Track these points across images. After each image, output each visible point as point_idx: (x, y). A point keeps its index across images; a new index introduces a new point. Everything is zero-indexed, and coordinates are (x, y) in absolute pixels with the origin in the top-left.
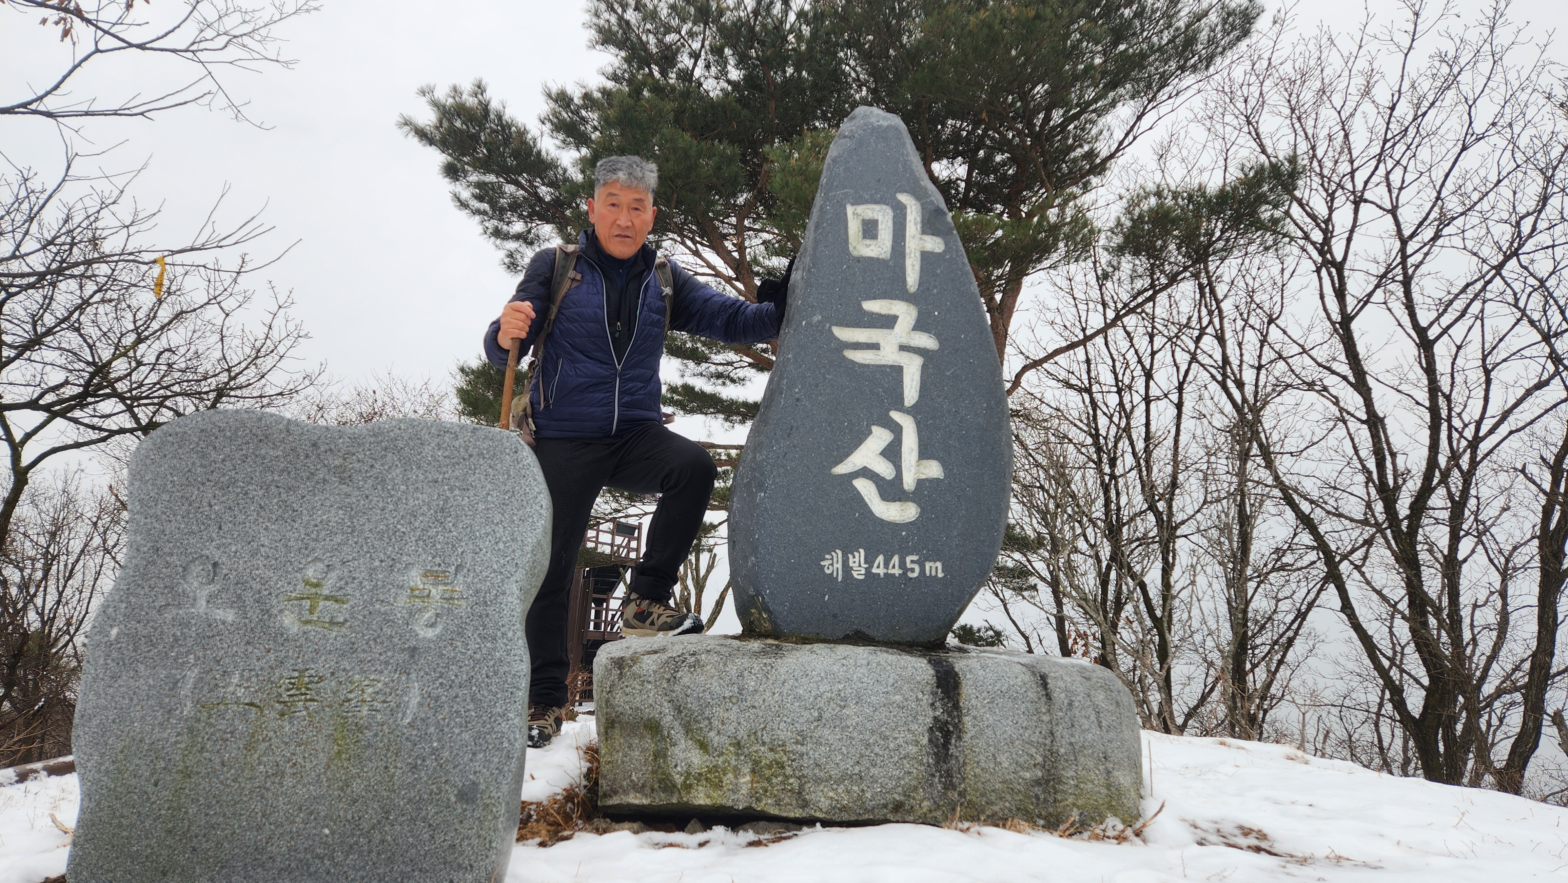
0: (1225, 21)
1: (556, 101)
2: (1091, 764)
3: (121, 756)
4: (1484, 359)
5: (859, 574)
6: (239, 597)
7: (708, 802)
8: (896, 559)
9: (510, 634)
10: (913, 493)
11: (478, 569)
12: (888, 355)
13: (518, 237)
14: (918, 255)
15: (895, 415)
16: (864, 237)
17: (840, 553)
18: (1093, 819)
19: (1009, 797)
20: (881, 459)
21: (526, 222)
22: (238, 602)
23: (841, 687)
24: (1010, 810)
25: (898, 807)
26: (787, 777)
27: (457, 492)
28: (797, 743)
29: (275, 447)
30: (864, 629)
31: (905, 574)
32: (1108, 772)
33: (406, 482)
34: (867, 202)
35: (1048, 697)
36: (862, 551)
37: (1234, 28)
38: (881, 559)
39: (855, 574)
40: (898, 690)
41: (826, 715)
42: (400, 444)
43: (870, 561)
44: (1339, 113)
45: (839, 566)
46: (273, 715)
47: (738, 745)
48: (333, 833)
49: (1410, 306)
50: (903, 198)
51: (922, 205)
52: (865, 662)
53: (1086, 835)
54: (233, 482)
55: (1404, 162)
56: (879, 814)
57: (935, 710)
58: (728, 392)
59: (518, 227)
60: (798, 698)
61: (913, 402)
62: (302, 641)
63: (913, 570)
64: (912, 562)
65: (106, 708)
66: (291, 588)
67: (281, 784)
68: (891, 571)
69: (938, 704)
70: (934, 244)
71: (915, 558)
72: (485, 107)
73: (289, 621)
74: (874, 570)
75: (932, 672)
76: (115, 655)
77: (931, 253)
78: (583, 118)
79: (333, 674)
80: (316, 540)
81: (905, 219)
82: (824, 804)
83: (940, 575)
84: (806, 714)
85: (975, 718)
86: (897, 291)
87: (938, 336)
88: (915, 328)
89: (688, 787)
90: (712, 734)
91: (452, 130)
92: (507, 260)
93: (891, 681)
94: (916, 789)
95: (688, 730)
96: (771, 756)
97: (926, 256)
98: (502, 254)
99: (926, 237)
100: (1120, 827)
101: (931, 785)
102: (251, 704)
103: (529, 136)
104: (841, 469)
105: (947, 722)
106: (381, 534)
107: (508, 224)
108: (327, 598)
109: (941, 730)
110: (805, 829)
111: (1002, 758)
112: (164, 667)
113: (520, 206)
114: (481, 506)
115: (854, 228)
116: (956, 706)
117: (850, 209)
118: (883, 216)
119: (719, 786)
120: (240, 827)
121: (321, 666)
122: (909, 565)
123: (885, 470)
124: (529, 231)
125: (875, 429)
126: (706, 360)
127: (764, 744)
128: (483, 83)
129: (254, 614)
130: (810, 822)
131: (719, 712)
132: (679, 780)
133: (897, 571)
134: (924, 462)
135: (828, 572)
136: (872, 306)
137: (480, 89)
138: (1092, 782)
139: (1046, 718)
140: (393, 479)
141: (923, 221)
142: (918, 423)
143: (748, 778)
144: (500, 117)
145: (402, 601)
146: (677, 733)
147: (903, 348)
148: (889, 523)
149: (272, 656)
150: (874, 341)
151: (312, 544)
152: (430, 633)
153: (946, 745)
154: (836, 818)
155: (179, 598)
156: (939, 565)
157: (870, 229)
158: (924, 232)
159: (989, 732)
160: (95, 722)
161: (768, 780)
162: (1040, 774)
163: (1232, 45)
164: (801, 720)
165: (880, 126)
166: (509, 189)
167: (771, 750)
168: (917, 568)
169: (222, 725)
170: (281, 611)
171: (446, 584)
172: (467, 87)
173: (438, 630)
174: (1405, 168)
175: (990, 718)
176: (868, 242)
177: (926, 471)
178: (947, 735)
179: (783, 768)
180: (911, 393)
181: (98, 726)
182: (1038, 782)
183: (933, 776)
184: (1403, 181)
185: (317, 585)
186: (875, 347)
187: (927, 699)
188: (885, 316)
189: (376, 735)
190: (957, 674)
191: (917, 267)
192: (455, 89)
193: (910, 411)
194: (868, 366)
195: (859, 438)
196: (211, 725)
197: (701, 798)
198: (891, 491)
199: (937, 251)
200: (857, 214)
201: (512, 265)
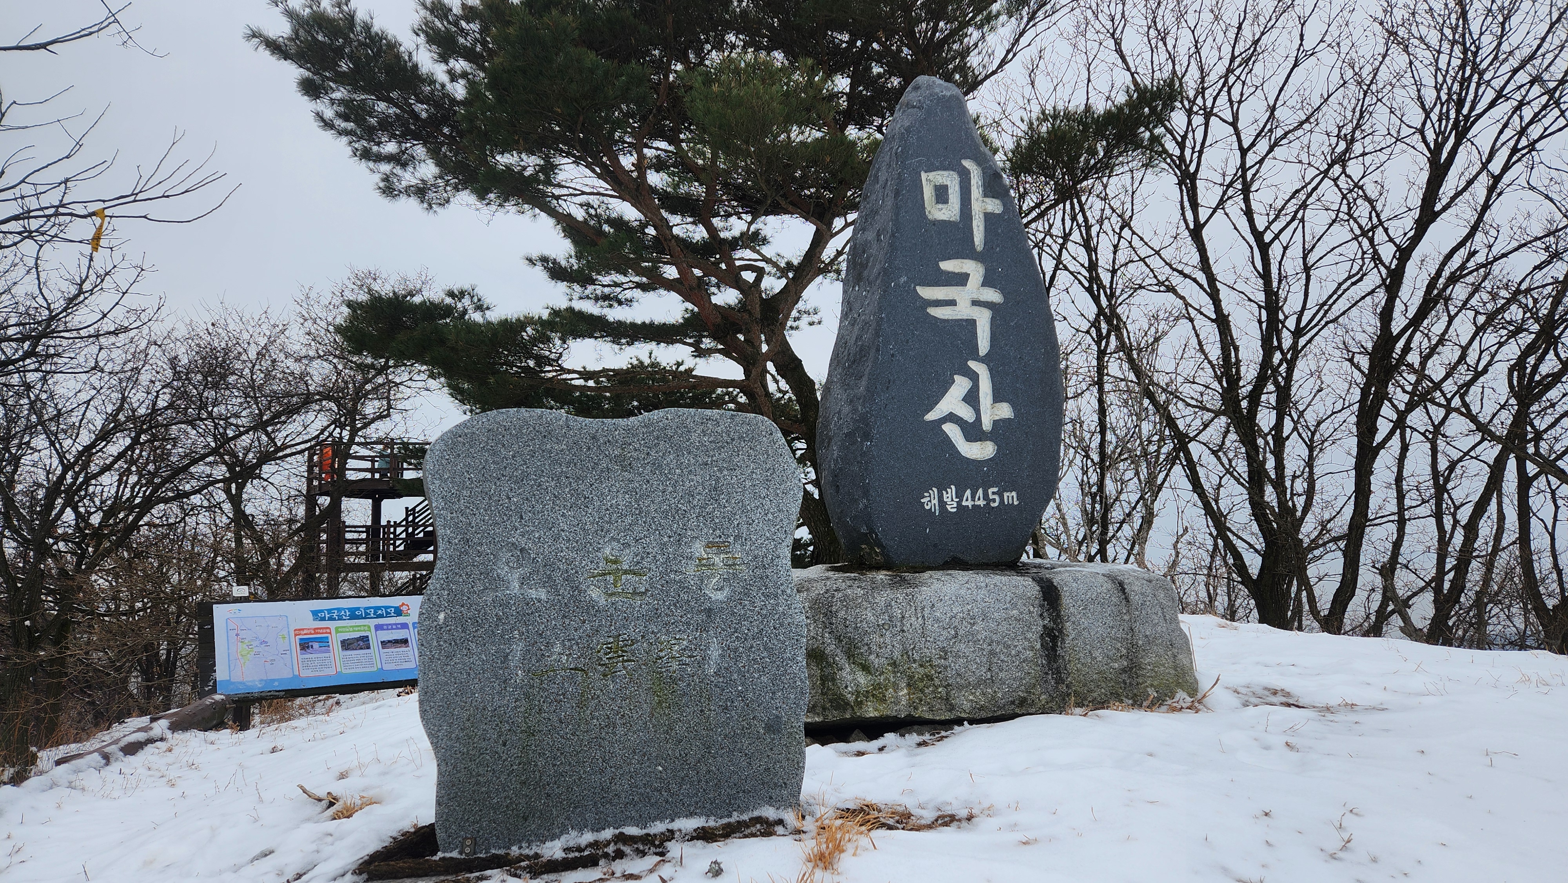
1: (432, 12)
2: (1161, 652)
3: (468, 724)
4: (1305, 258)
5: (952, 507)
6: (549, 577)
7: (877, 714)
8: (980, 491)
9: (789, 591)
10: (991, 432)
11: (754, 538)
12: (963, 311)
13: (391, 158)
14: (982, 216)
15: (972, 364)
16: (937, 202)
17: (935, 490)
18: (1166, 695)
19: (1103, 685)
20: (964, 405)
21: (400, 143)
22: (549, 582)
23: (969, 607)
24: (1106, 695)
25: (1023, 702)
26: (937, 687)
27: (725, 472)
28: (940, 658)
29: (559, 442)
30: (960, 556)
31: (988, 504)
32: (1175, 656)
33: (679, 466)
34: (938, 169)
35: (1127, 599)
36: (953, 487)
38: (968, 492)
39: (948, 507)
40: (1014, 606)
41: (961, 632)
42: (670, 433)
43: (960, 495)
44: (1193, 32)
45: (936, 501)
46: (597, 676)
47: (894, 664)
48: (665, 769)
49: (1249, 213)
50: (967, 164)
51: (983, 170)
52: (983, 585)
53: (1164, 708)
54: (526, 476)
55: (1243, 78)
56: (1010, 709)
57: (1043, 619)
58: (615, 314)
59: (391, 147)
60: (937, 620)
61: (986, 351)
62: (612, 610)
63: (994, 500)
64: (993, 493)
65: (446, 684)
66: (593, 566)
67: (614, 734)
68: (977, 503)
69: (1045, 614)
70: (994, 206)
71: (995, 490)
72: (351, 18)
73: (595, 593)
74: (964, 503)
75: (1038, 588)
76: (446, 636)
77: (992, 214)
78: (462, 30)
79: (643, 637)
80: (609, 522)
81: (970, 184)
82: (967, 706)
83: (1016, 503)
84: (945, 633)
85: (1074, 623)
86: (966, 251)
87: (1003, 291)
88: (984, 285)
89: (860, 704)
90: (872, 657)
91: (310, 43)
92: (382, 185)
93: (1008, 599)
94: (1034, 685)
95: (851, 655)
96: (921, 670)
97: (989, 217)
98: (377, 178)
99: (987, 200)
100: (1189, 699)
101: (1046, 681)
102: (576, 669)
103: (402, 49)
104: (931, 416)
105: (1053, 629)
106: (666, 512)
107: (378, 144)
108: (626, 572)
109: (1049, 635)
110: (957, 728)
111: (1096, 654)
112: (493, 643)
113: (391, 125)
114: (748, 484)
115: (928, 193)
116: (1059, 616)
117: (924, 176)
118: (950, 179)
119: (883, 700)
120: (585, 772)
121: (632, 631)
122: (991, 497)
123: (966, 413)
124: (403, 152)
125: (956, 377)
126: (593, 282)
127: (915, 661)
129: (565, 591)
130: (959, 722)
131: (875, 638)
132: (851, 698)
133: (982, 503)
134: (998, 404)
135: (927, 508)
136: (947, 266)
138: (1163, 665)
139: (1126, 617)
140: (668, 465)
141: (983, 185)
142: (990, 371)
143: (905, 691)
144: (367, 27)
145: (691, 570)
146: (841, 659)
147: (975, 303)
148: (973, 460)
149: (587, 626)
150: (950, 297)
151: (607, 526)
152: (720, 596)
153: (1054, 648)
154: (977, 716)
155: (498, 582)
156: (1014, 494)
157: (941, 194)
158: (985, 195)
159: (1085, 634)
160: (439, 697)
161: (922, 691)
162: (1126, 663)
164: (942, 639)
165: (944, 96)
166: (381, 106)
167: (921, 666)
168: (997, 498)
169: (554, 688)
170: (588, 587)
171: (727, 553)
173: (726, 591)
174: (1244, 83)
175: (1085, 622)
176: (940, 206)
177: (1000, 413)
178: (1054, 639)
179: (932, 680)
180: (984, 345)
181: (442, 700)
182: (1124, 670)
183: (1047, 674)
184: (1242, 95)
185: (615, 562)
186: (952, 303)
187: (1036, 611)
188: (958, 274)
189: (689, 685)
190: (1056, 588)
191: (982, 228)
193: (984, 360)
194: (947, 321)
195: (945, 386)
196: (545, 690)
197: (871, 711)
198: (973, 432)
199: (997, 212)
200: (929, 180)
201: (389, 189)
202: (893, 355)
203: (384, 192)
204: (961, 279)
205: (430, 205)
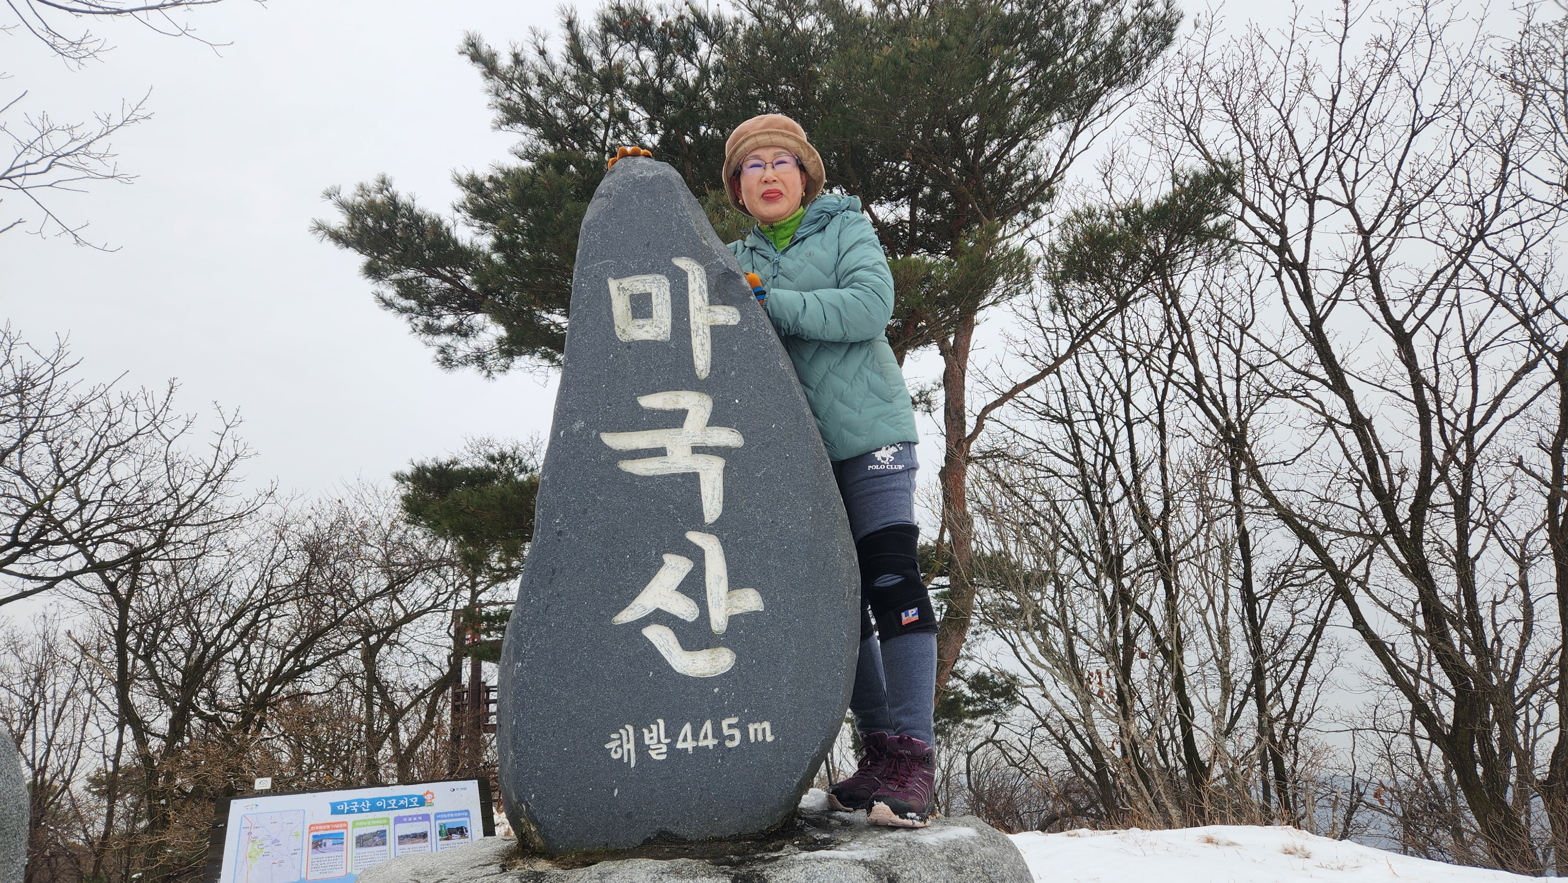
0: (1145, 31)
1: (467, 187)
4: (1466, 346)
5: (658, 754)
8: (708, 726)
10: (725, 635)
12: (679, 461)
13: (450, 330)
14: (708, 331)
15: (694, 537)
16: (634, 317)
17: (630, 728)
20: (680, 596)
21: (457, 314)
30: (671, 828)
31: (721, 744)
34: (634, 273)
36: (661, 722)
37: (1154, 37)
38: (687, 728)
39: (653, 754)
43: (672, 733)
44: (1280, 111)
45: (631, 746)
49: (1380, 299)
50: (682, 263)
51: (707, 269)
55: (1355, 154)
59: (449, 320)
61: (716, 516)
63: (732, 738)
64: (730, 726)
68: (702, 743)
70: (728, 316)
71: (734, 720)
72: (393, 202)
74: (680, 745)
77: (725, 327)
81: (686, 289)
83: (770, 738)
86: (683, 379)
87: (742, 430)
88: (711, 423)
91: (365, 228)
92: (440, 357)
97: (717, 332)
99: (719, 309)
103: (443, 226)
104: (626, 616)
107: (438, 318)
113: (447, 299)
115: (620, 306)
117: (613, 284)
118: (658, 288)
122: (726, 732)
123: (685, 609)
124: (461, 323)
125: (668, 558)
128: (388, 177)
133: (711, 742)
134: (737, 592)
135: (615, 756)
136: (651, 401)
137: (384, 184)
141: (709, 289)
142: (724, 544)
144: (410, 210)
147: (697, 450)
148: (696, 679)
150: (658, 445)
156: (767, 725)
157: (641, 306)
158: (712, 303)
163: (1154, 54)
165: (644, 179)
166: (433, 282)
168: (737, 733)
172: (372, 183)
174: (1357, 160)
176: (641, 322)
177: (741, 604)
180: (712, 508)
186: (660, 452)
188: (669, 412)
191: (708, 347)
192: (362, 187)
193: (714, 529)
194: (652, 478)
195: (648, 572)
198: (695, 636)
199: (733, 323)
200: (622, 289)
201: (447, 361)
202: (560, 533)
203: (443, 364)
204: (677, 418)
205: (489, 372)
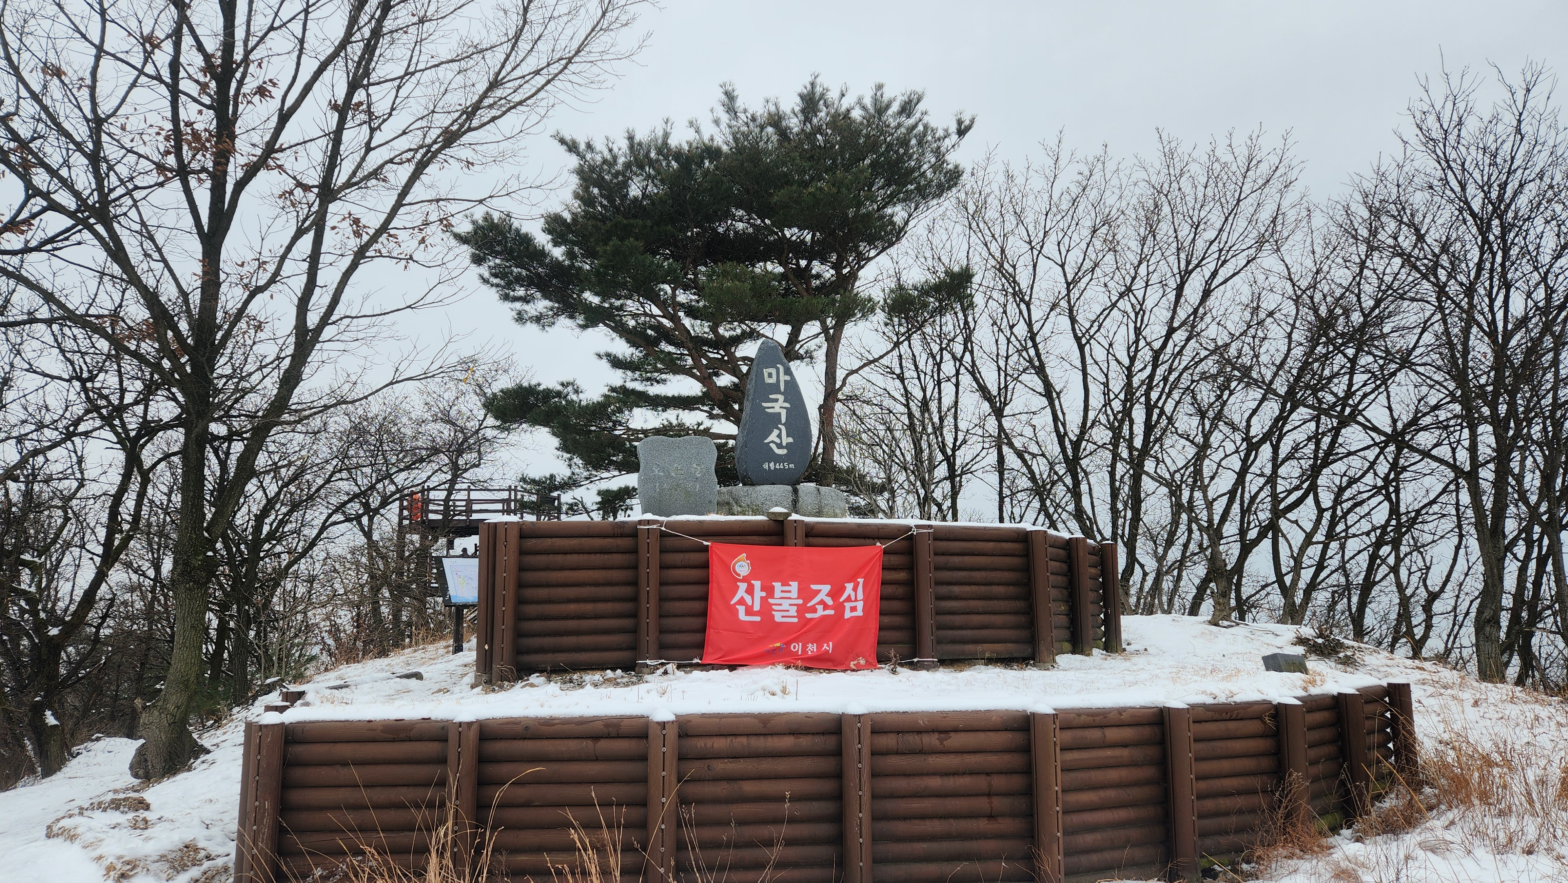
2: (830, 508)
8: (782, 464)
10: (785, 446)
12: (777, 410)
14: (783, 381)
15: (780, 426)
16: (769, 378)
17: (767, 463)
20: (777, 438)
22: (663, 472)
23: (770, 492)
27: (700, 450)
28: (761, 505)
30: (774, 482)
31: (786, 466)
32: (834, 510)
33: (691, 448)
34: (769, 368)
35: (820, 493)
36: (773, 462)
38: (778, 464)
39: (771, 468)
41: (767, 499)
43: (775, 465)
45: (767, 466)
47: (748, 505)
50: (779, 366)
51: (784, 367)
52: (776, 487)
57: (793, 497)
60: (761, 495)
61: (784, 422)
62: (677, 478)
66: (672, 469)
68: (780, 467)
71: (787, 463)
73: (673, 474)
75: (792, 488)
81: (779, 372)
84: (763, 498)
85: (802, 498)
86: (778, 392)
87: (790, 404)
88: (784, 402)
90: (742, 503)
92: (516, 316)
93: (782, 491)
96: (755, 508)
99: (785, 376)
102: (669, 489)
104: (766, 441)
105: (796, 499)
107: (514, 291)
108: (679, 470)
109: (794, 501)
113: (523, 281)
114: (705, 452)
115: (766, 376)
116: (798, 496)
117: (765, 370)
118: (773, 371)
121: (681, 482)
123: (778, 441)
125: (774, 430)
127: (754, 505)
129: (667, 473)
131: (743, 499)
134: (788, 438)
135: (765, 468)
139: (819, 498)
140: (688, 448)
141: (784, 372)
142: (786, 428)
145: (693, 470)
147: (781, 408)
148: (780, 455)
149: (671, 481)
151: (675, 461)
152: (698, 475)
153: (796, 505)
155: (653, 471)
156: (793, 465)
159: (805, 501)
162: (818, 511)
166: (517, 270)
171: (701, 466)
172: (497, 215)
175: (806, 498)
177: (788, 441)
185: (677, 468)
186: (773, 408)
187: (791, 494)
188: (775, 399)
190: (797, 489)
191: (783, 385)
194: (772, 413)
195: (771, 432)
198: (780, 446)
199: (788, 380)
200: (766, 372)
201: (520, 318)
202: (754, 423)
203: (517, 320)
205: (544, 327)
